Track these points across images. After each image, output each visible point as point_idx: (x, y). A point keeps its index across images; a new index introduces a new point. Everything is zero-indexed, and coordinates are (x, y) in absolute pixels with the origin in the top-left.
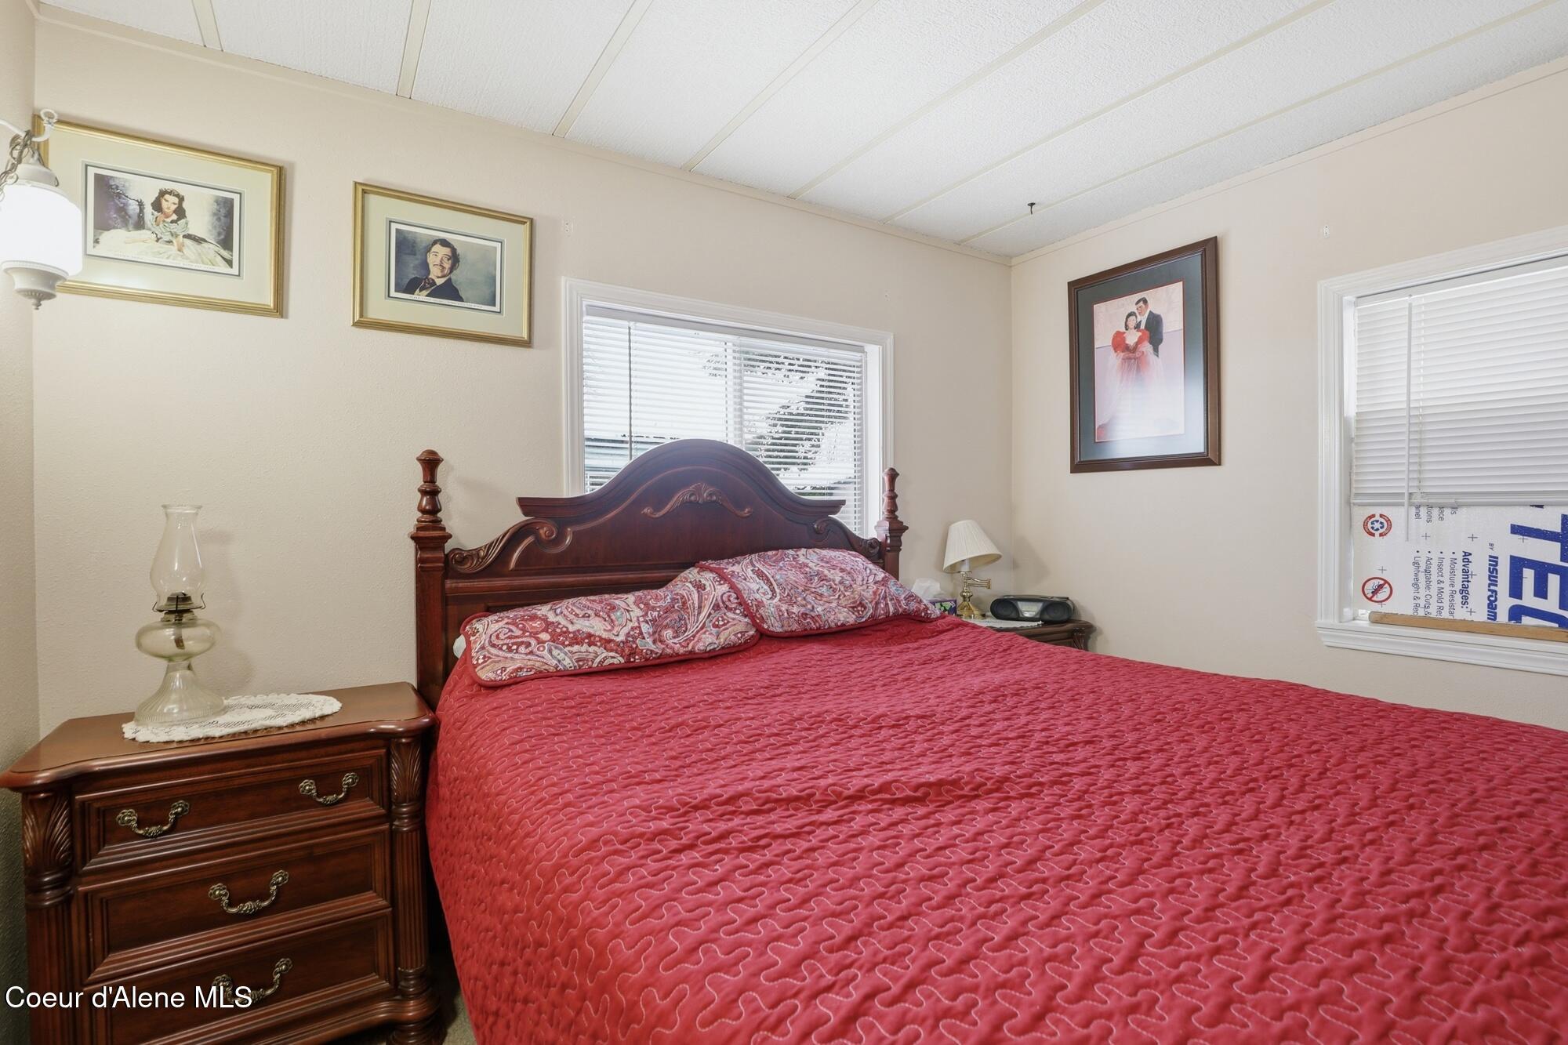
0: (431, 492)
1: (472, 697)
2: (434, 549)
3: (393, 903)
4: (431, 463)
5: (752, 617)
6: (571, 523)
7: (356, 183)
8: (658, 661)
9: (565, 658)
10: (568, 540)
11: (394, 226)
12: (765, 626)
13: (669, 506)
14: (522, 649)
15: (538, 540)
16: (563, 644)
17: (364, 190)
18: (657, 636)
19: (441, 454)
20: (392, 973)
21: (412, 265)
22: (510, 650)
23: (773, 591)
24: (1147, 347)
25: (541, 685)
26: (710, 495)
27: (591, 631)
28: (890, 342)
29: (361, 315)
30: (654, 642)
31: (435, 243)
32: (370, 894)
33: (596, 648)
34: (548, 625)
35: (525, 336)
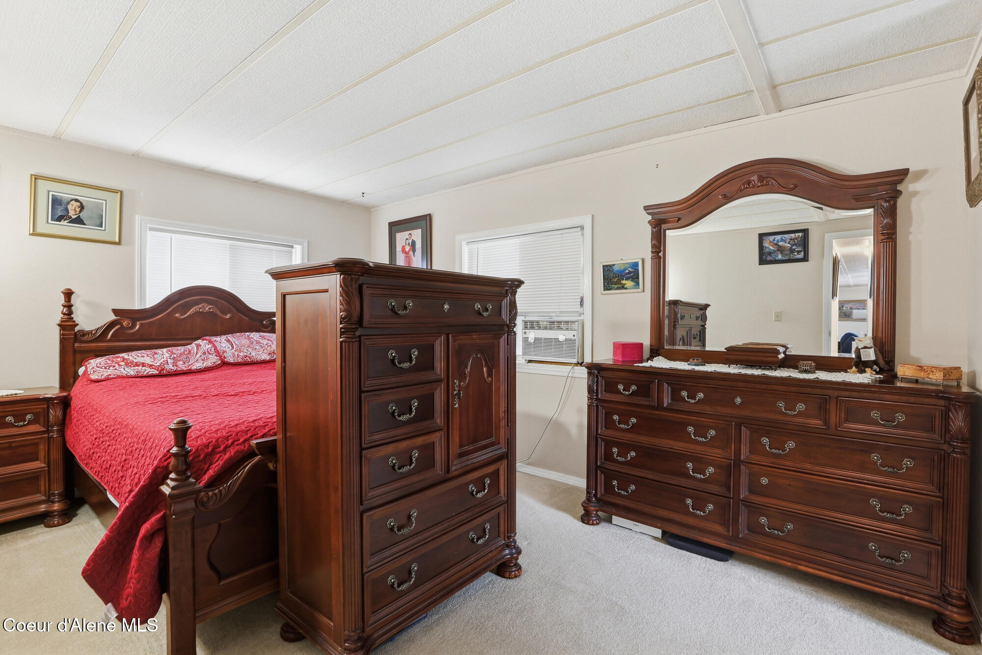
0: (69, 306)
1: (87, 385)
2: (70, 330)
3: (49, 465)
4: (68, 294)
5: (220, 356)
6: (139, 319)
7: (31, 175)
8: (173, 373)
9: (131, 372)
10: (137, 327)
11: (51, 193)
12: (226, 360)
13: (188, 313)
14: (111, 368)
15: (122, 326)
16: (130, 366)
17: (36, 178)
18: (175, 364)
19: (73, 290)
20: (47, 493)
21: (60, 210)
22: (105, 368)
23: (233, 347)
24: (411, 253)
25: (119, 380)
26: (210, 309)
27: (144, 362)
28: (306, 244)
29: (33, 231)
30: (173, 366)
31: (72, 200)
32: (38, 462)
33: (146, 368)
34: (124, 359)
35: (117, 240)
